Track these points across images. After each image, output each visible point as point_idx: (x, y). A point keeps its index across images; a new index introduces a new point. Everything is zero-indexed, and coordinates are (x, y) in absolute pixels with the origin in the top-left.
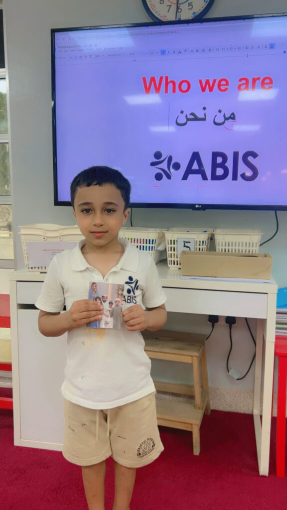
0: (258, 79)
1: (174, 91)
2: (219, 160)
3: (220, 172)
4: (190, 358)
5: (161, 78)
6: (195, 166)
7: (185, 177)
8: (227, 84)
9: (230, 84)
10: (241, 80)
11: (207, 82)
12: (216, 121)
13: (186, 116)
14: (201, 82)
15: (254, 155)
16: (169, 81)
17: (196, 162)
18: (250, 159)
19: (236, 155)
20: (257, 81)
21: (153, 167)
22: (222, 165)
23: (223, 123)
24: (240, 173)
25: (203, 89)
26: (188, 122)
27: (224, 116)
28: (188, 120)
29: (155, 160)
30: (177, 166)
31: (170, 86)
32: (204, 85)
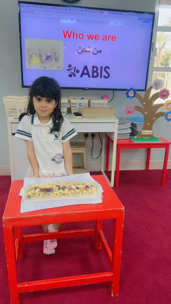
0: (111, 36)
1: (77, 38)
2: (95, 69)
3: (95, 74)
4: (82, 151)
5: (71, 32)
6: (86, 72)
7: (81, 76)
8: (98, 37)
9: (99, 37)
10: (104, 36)
11: (91, 35)
12: (94, 53)
13: (82, 50)
14: (88, 35)
15: (109, 68)
16: (74, 33)
17: (86, 70)
18: (107, 69)
19: (101, 67)
20: (110, 37)
21: (68, 71)
22: (96, 72)
23: (96, 54)
24: (103, 75)
25: (89, 38)
26: (83, 52)
27: (97, 51)
28: (83, 51)
29: (69, 68)
30: (78, 72)
31: (75, 35)
32: (89, 37)
